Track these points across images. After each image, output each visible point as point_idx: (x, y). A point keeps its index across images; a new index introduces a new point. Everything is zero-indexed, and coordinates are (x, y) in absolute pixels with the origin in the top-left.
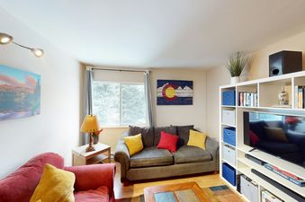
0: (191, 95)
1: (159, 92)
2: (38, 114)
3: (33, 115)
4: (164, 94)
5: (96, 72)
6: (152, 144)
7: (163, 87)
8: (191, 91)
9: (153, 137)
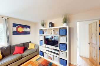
0: (30, 31)
4: (17, 30)
6: (10, 53)
7: (16, 27)
8: (30, 29)
9: (10, 50)
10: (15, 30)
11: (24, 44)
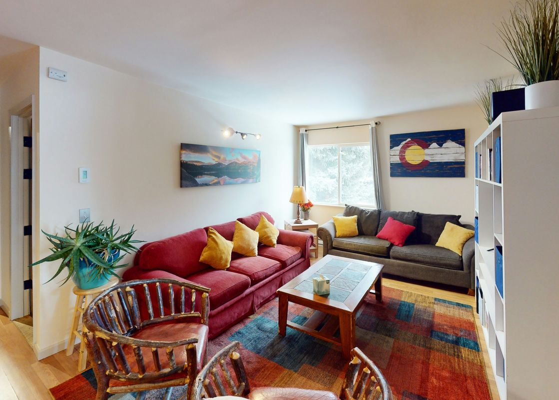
0: (461, 158)
1: (393, 156)
2: (259, 181)
3: (256, 182)
4: (402, 158)
5: (311, 133)
6: (374, 232)
7: (401, 146)
8: (462, 149)
9: (377, 224)
10: (397, 160)
11: (419, 219)
